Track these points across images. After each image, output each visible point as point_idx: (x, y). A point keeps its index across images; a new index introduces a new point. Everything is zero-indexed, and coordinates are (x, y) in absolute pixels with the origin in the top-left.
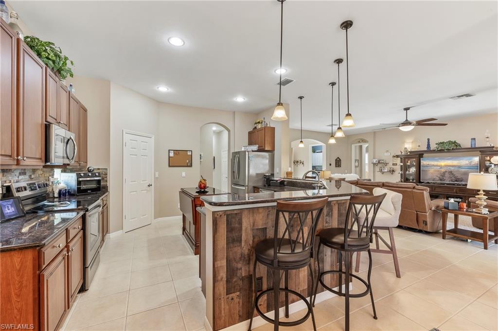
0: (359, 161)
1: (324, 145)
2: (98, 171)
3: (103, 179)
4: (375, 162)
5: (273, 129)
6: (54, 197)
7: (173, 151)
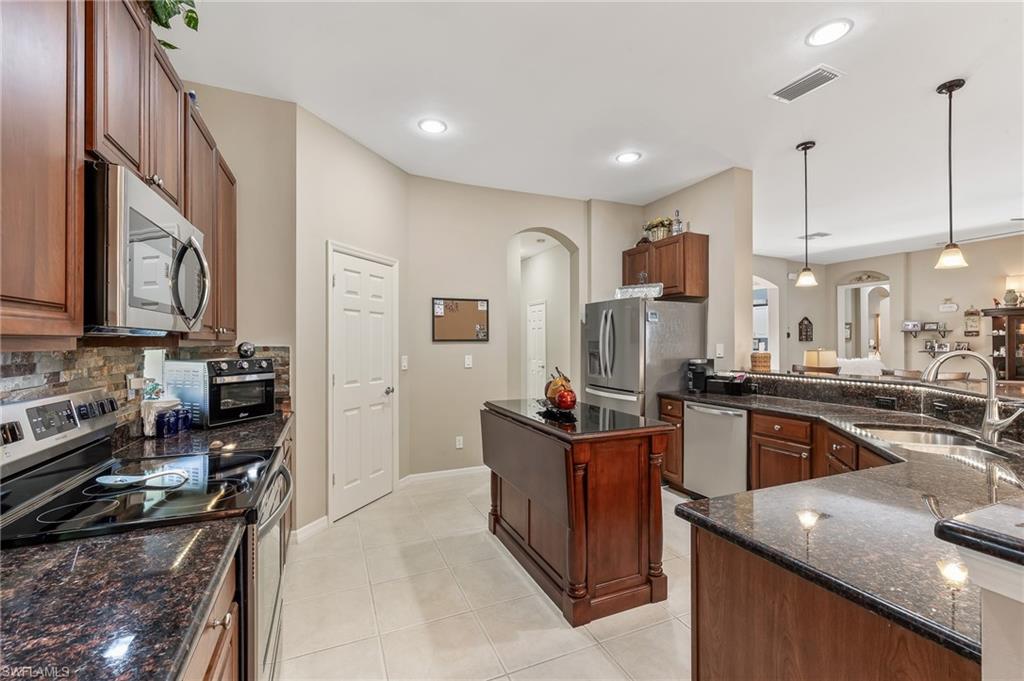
0: (853, 327)
1: (776, 287)
2: (266, 354)
3: (278, 376)
4: (910, 327)
5: (705, 239)
6: (143, 438)
7: (442, 302)
